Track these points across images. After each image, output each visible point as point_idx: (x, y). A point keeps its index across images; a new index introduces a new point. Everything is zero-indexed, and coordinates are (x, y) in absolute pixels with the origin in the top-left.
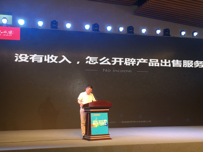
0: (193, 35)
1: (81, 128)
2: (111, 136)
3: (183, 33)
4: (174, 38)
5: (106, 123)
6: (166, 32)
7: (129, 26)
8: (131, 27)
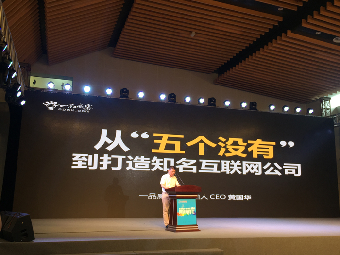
0: (283, 109)
1: (163, 217)
2: (199, 227)
3: (272, 108)
4: (262, 113)
5: (194, 212)
6: (252, 105)
7: (210, 97)
8: (213, 98)
